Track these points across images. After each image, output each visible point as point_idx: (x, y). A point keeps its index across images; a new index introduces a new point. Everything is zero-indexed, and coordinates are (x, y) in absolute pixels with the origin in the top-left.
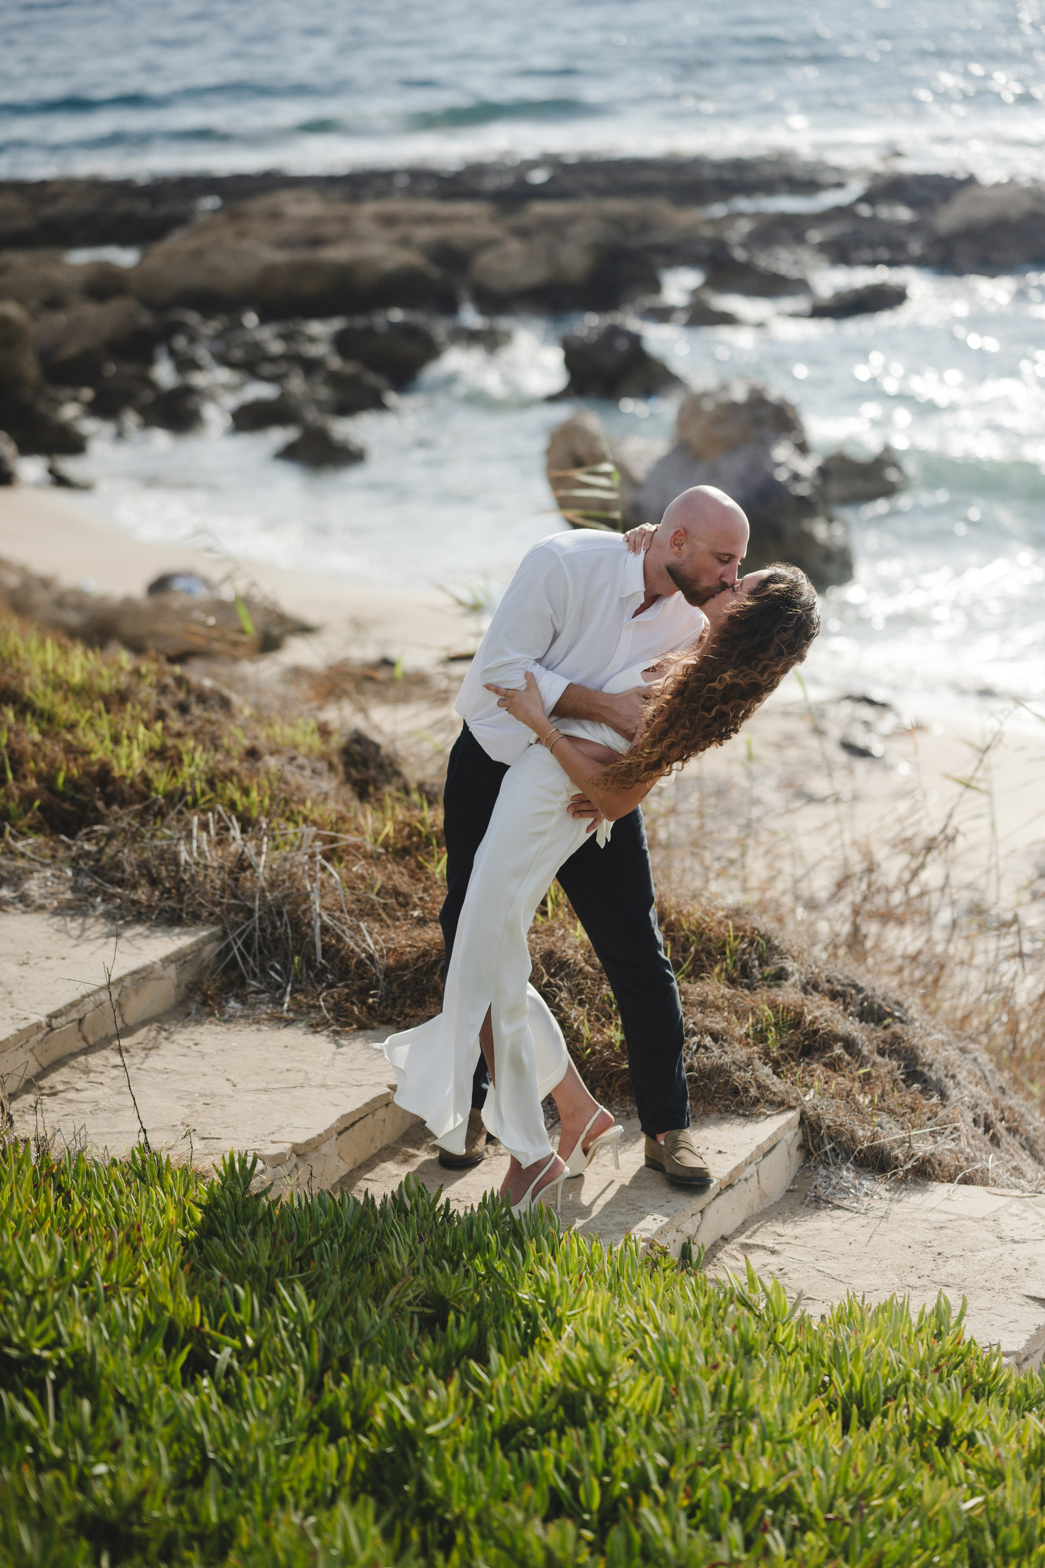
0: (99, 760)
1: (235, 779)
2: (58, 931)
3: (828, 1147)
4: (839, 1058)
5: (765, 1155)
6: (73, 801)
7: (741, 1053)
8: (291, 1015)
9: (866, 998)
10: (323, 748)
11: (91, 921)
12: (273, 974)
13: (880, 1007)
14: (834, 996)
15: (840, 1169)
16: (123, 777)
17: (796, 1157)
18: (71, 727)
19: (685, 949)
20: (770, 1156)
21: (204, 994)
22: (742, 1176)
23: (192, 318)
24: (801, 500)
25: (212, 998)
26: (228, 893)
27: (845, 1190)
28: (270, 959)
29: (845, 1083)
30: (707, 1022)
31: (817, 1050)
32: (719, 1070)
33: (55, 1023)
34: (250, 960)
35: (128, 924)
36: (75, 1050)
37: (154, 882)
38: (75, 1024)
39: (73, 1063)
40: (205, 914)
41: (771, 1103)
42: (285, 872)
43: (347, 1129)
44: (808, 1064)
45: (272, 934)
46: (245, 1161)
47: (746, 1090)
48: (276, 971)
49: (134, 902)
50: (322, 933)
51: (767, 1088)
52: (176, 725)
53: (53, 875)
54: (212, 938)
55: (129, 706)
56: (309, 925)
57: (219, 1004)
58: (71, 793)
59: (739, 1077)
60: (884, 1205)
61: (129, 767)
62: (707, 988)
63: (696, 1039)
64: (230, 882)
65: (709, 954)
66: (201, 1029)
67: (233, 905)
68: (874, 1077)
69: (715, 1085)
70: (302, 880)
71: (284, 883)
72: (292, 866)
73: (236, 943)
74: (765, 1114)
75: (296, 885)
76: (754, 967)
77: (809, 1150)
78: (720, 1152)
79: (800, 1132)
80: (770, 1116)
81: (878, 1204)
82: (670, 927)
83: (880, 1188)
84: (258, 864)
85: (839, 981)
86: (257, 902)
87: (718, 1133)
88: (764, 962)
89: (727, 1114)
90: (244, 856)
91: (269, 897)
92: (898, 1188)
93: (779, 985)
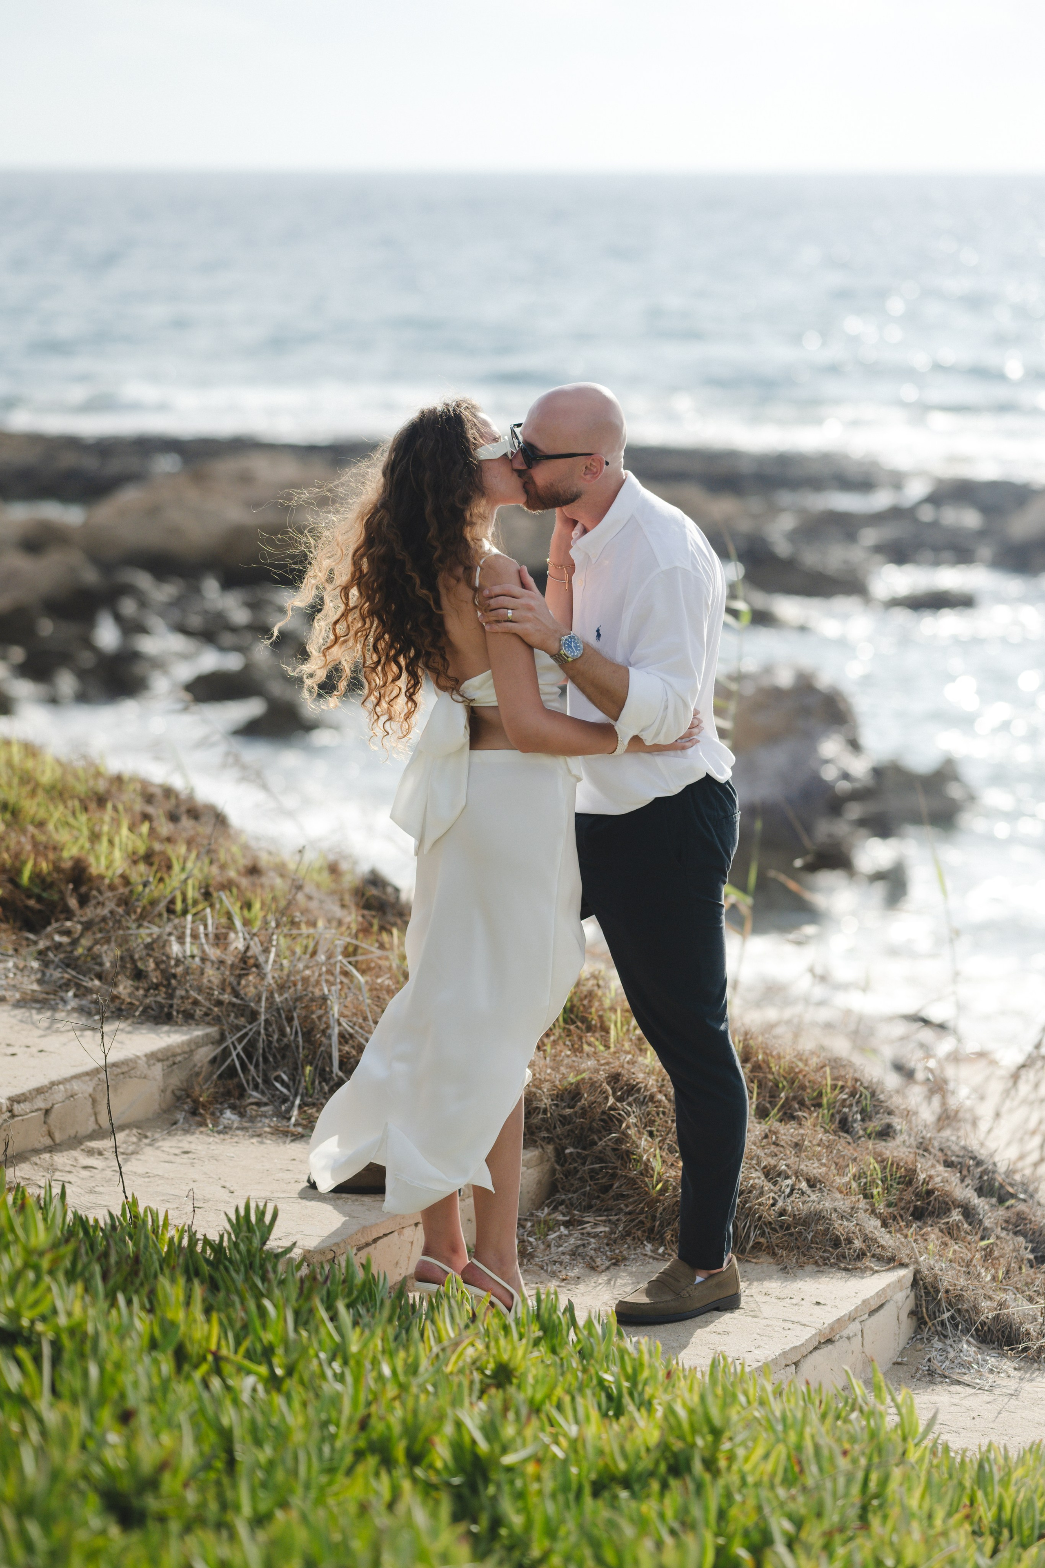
0: (72, 858)
1: (235, 890)
2: (21, 1021)
3: (947, 1315)
4: (957, 1223)
5: (872, 1313)
6: (39, 899)
7: (843, 1204)
8: (300, 1129)
9: (985, 1172)
10: (334, 886)
11: (60, 1015)
12: (278, 1085)
13: (1001, 1186)
14: (948, 1164)
15: (960, 1341)
16: (101, 877)
17: (907, 1325)
18: (41, 824)
19: (773, 1096)
20: (877, 1316)
21: (196, 1101)
22: (845, 1333)
23: (143, 580)
25: (204, 1106)
26: (229, 990)
27: (967, 1366)
28: (275, 1069)
29: (967, 1253)
30: (802, 1167)
31: (931, 1214)
32: (818, 1216)
33: (17, 1108)
34: (252, 1068)
35: (106, 1019)
36: (38, 1146)
37: (139, 975)
38: (40, 1114)
39: (35, 1159)
40: (199, 1013)
41: (879, 1258)
42: (298, 972)
43: (368, 1245)
44: (921, 1228)
45: (279, 1040)
46: (263, 1213)
47: (849, 1241)
48: (283, 1083)
49: (114, 998)
50: (340, 1043)
51: (875, 1241)
52: (165, 828)
53: (16, 966)
54: (207, 1040)
55: (109, 806)
56: (324, 1032)
57: (213, 1114)
58: (37, 890)
59: (841, 1227)
60: (1013, 1384)
61: (107, 868)
62: (802, 1131)
63: (789, 1182)
64: (232, 979)
65: (802, 1104)
66: (189, 1138)
67: (234, 1005)
68: (996, 1254)
69: (811, 1234)
70: (318, 983)
71: (295, 985)
72: (307, 967)
73: (235, 1048)
74: (872, 1269)
75: (310, 989)
76: (855, 1121)
77: (923, 1317)
78: (818, 1303)
79: (912, 1295)
80: (877, 1272)
81: (1006, 1382)
82: (757, 1068)
83: (1007, 1365)
84: (267, 961)
85: (953, 1151)
86: (263, 1004)
87: (816, 1285)
88: (866, 1116)
89: (826, 1267)
90: (249, 954)
91: (278, 998)
92: (1029, 1368)
93: (885, 1140)
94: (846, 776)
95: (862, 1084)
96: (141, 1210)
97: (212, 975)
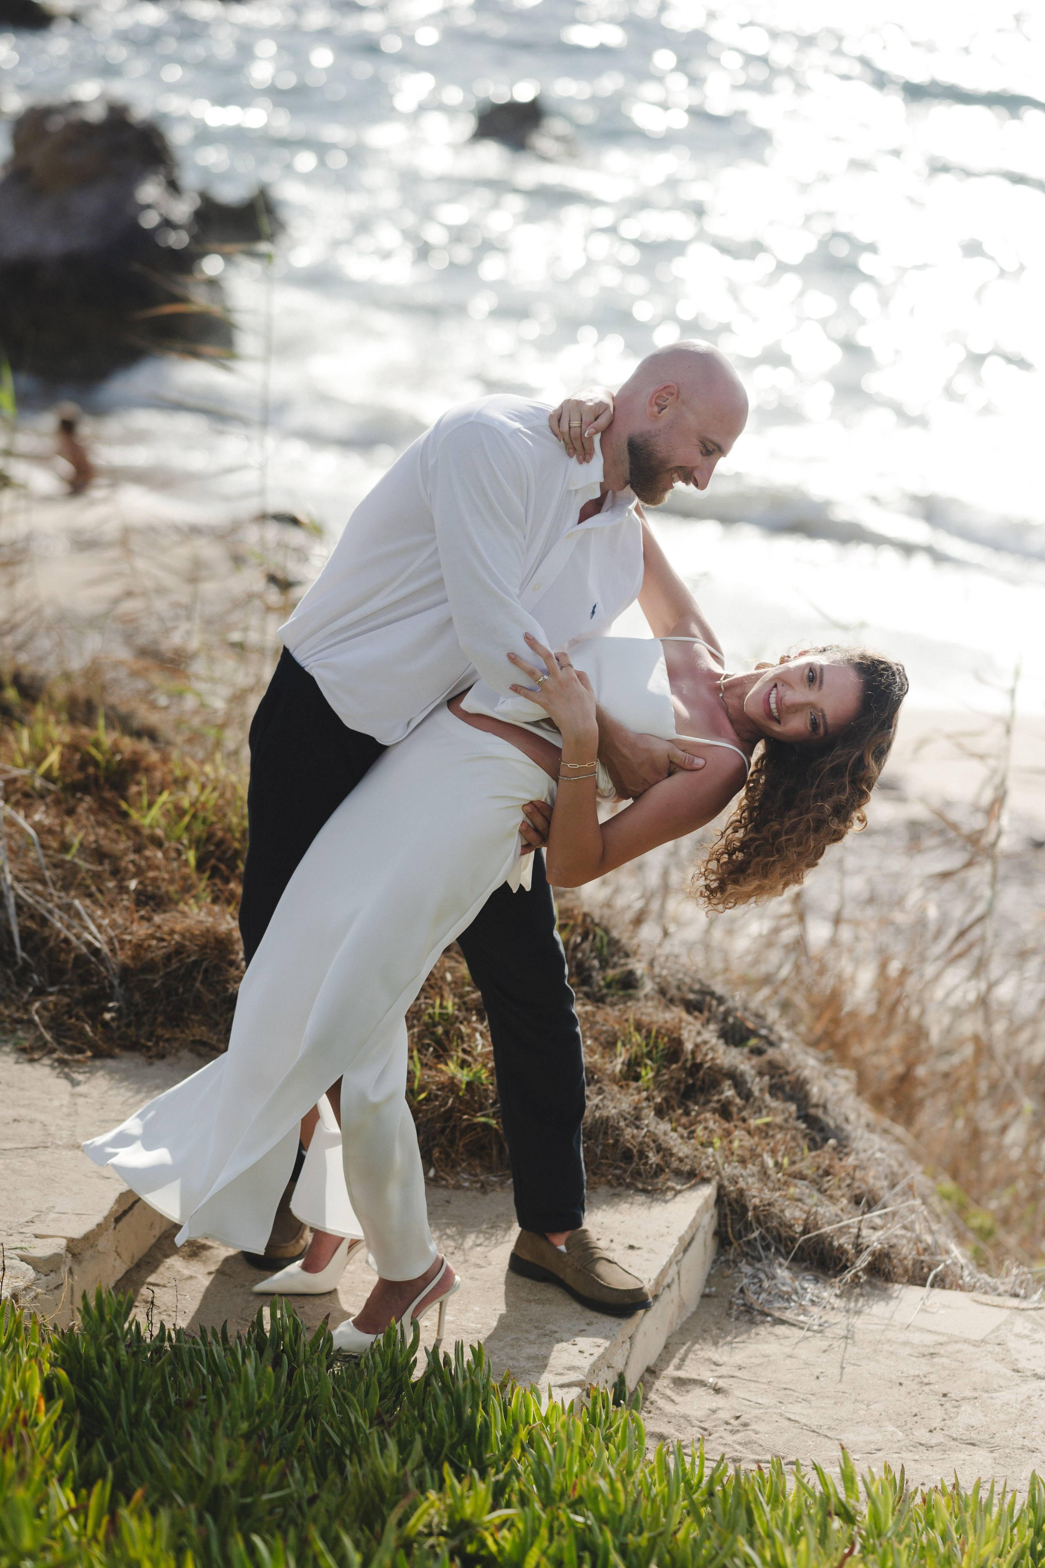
3: (756, 1234)
4: (733, 1103)
5: (685, 1250)
9: (727, 1011)
14: (690, 1008)
15: (771, 1263)
17: (711, 1249)
20: (689, 1251)
22: (665, 1283)
24: (172, 252)
27: (784, 1297)
29: (745, 1138)
32: (606, 1126)
41: (678, 1173)
43: (125, 1213)
44: (696, 1112)
47: (642, 1154)
50: (18, 914)
51: (669, 1152)
59: (630, 1136)
60: (840, 1318)
69: (600, 1147)
74: (673, 1189)
76: (593, 969)
77: (728, 1238)
78: (631, 1247)
79: (716, 1214)
80: (680, 1192)
81: (831, 1317)
83: (827, 1292)
85: (686, 984)
87: (618, 1216)
88: (604, 962)
89: (620, 1189)
93: (634, 997)
94: (167, 224)
95: (592, 921)
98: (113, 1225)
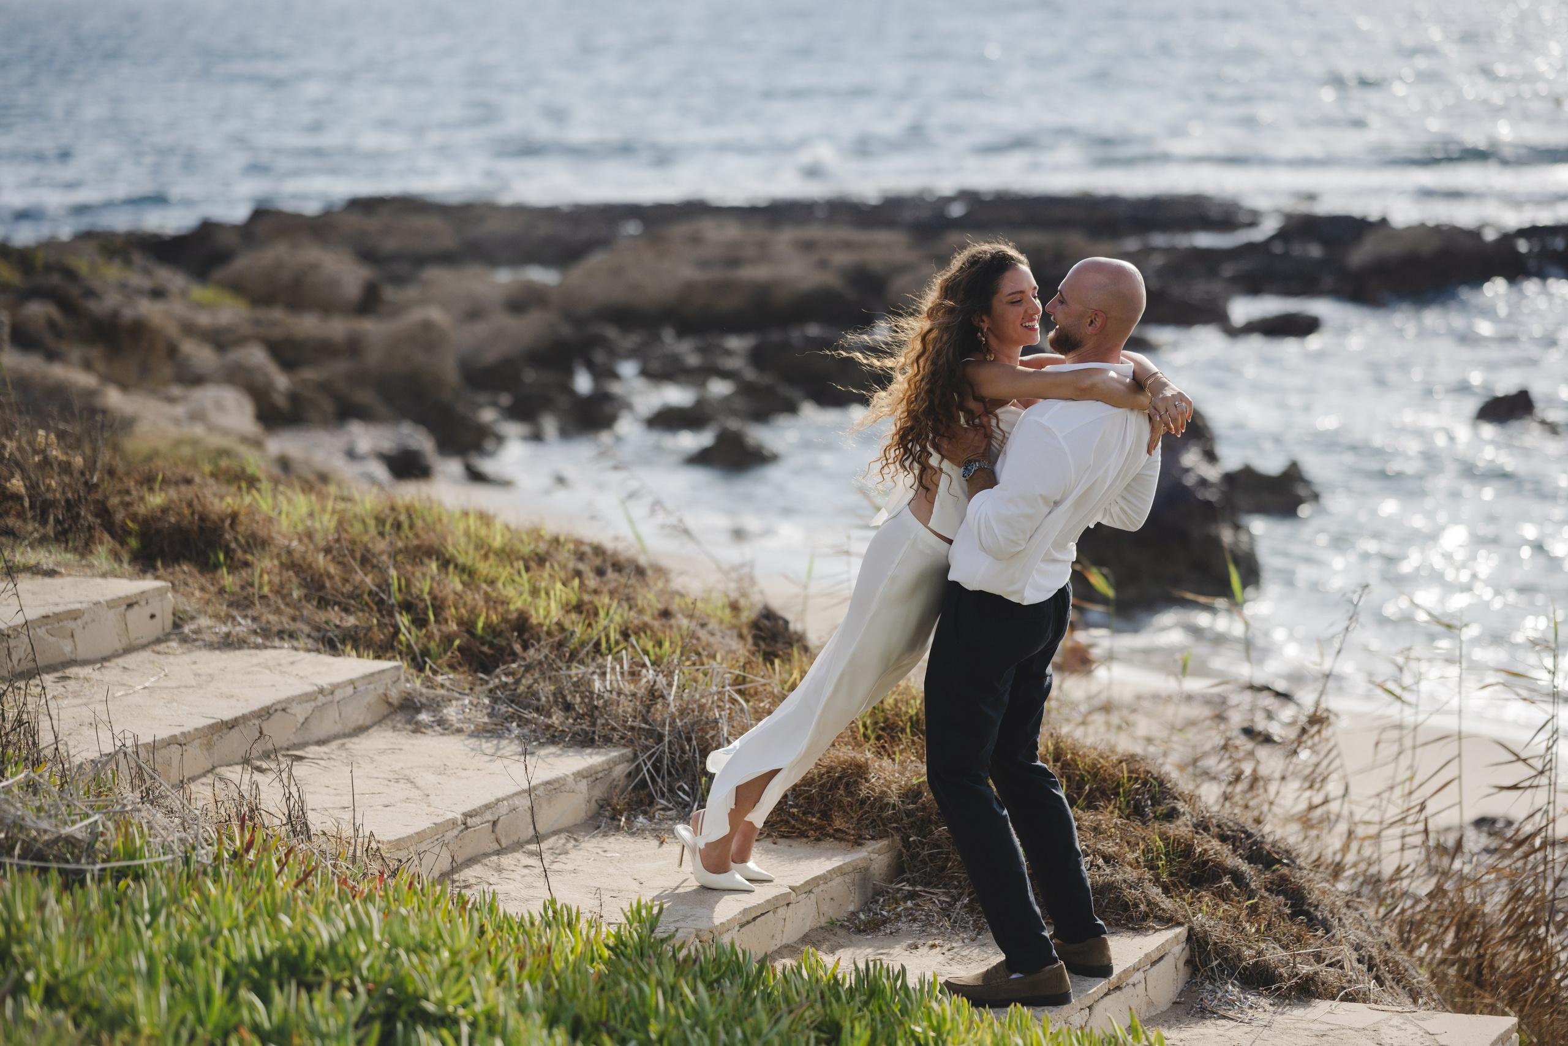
0: (517, 610)
1: (649, 633)
2: (473, 749)
3: (1215, 963)
4: (1227, 887)
5: (1154, 964)
6: (491, 645)
7: (1132, 875)
9: (1255, 843)
10: (734, 621)
11: (505, 742)
12: (680, 793)
13: (1268, 854)
14: (1223, 839)
15: (1226, 984)
16: (541, 625)
17: (1183, 971)
18: (492, 583)
19: (1080, 787)
20: (1157, 966)
21: (614, 809)
22: (1131, 981)
23: (612, 332)
24: (1208, 504)
25: (621, 813)
26: (640, 718)
27: (1231, 1003)
28: (678, 780)
29: (1234, 912)
30: (1099, 846)
31: (1207, 880)
32: (1110, 887)
33: (469, 821)
34: (659, 780)
35: (541, 745)
36: (489, 850)
37: (568, 707)
38: (489, 825)
39: (486, 861)
40: (616, 737)
41: (1160, 919)
42: (695, 701)
43: (748, 922)
44: (1197, 892)
45: (680, 757)
46: (651, 909)
47: (1136, 906)
48: (684, 791)
49: (548, 727)
51: (1157, 905)
52: (592, 582)
53: (471, 703)
54: (623, 759)
55: (548, 564)
57: (628, 819)
58: (489, 638)
59: (1130, 894)
60: (1267, 1017)
61: (545, 617)
62: (1100, 817)
64: (643, 709)
65: (1102, 794)
66: (609, 840)
67: (644, 729)
68: (1261, 910)
69: (1106, 901)
70: (711, 709)
71: (693, 711)
72: (702, 696)
73: (646, 765)
74: (1153, 928)
75: (705, 713)
76: (1147, 806)
77: (1196, 965)
79: (1188, 948)
80: (1158, 930)
81: (1262, 1016)
82: (1066, 765)
83: (1264, 1002)
84: (669, 694)
85: (1229, 827)
86: (667, 728)
88: (1156, 802)
89: (1117, 928)
90: (656, 687)
91: (679, 723)
92: (1282, 1003)
93: (1170, 822)
94: (1203, 482)
95: (1152, 776)
96: (558, 907)
97: (626, 707)
98: (737, 928)
